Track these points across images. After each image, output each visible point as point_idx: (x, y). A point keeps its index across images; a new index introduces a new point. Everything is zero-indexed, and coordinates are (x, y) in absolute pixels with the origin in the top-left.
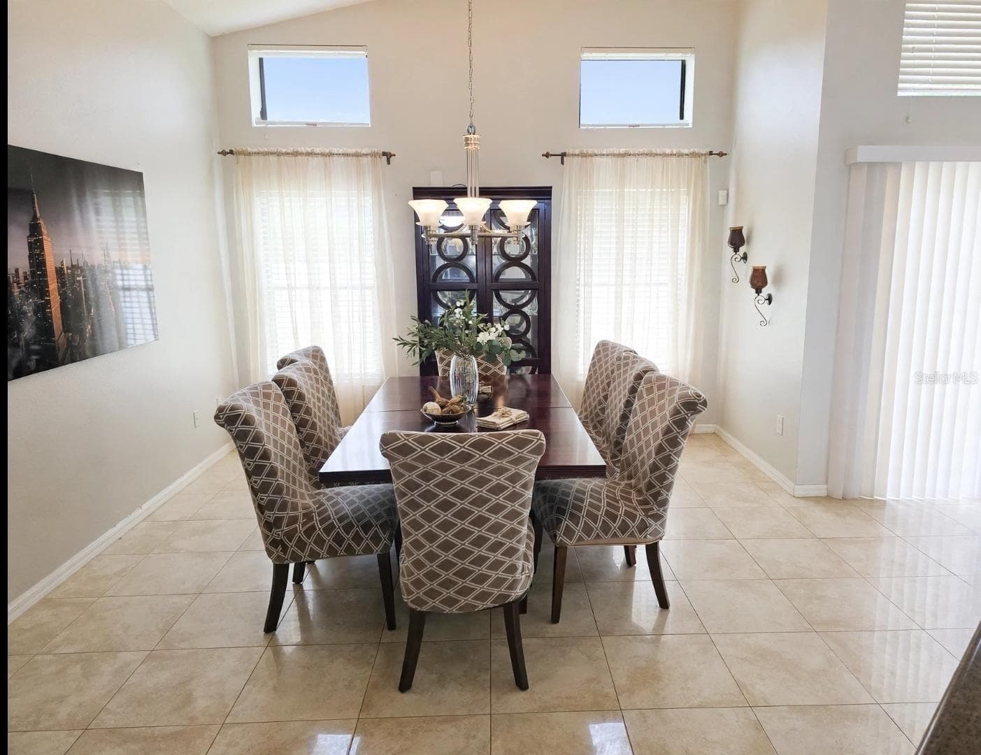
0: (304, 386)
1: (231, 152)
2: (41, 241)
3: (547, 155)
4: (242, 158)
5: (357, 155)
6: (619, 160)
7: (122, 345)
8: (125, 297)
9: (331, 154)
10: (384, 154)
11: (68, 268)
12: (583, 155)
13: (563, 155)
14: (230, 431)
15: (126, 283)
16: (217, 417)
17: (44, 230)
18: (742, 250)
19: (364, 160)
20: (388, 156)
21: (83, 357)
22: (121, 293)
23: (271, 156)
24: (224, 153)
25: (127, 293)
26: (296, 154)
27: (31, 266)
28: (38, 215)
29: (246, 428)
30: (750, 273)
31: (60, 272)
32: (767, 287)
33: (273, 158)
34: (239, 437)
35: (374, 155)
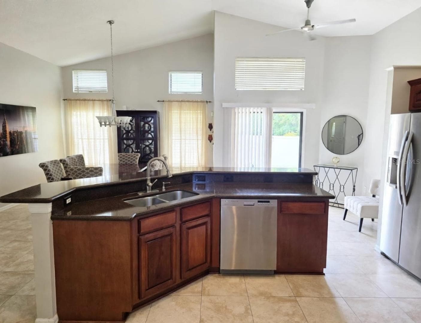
0: (69, 162)
1: (66, 100)
2: (6, 125)
3: (158, 101)
4: (69, 101)
5: (102, 101)
6: (180, 103)
7: (33, 151)
8: (34, 141)
9: (95, 100)
10: (110, 100)
11: (12, 132)
12: (169, 101)
13: (163, 101)
14: (43, 169)
15: (35, 137)
16: (39, 165)
17: (6, 123)
18: (212, 130)
19: (105, 102)
21: (22, 153)
22: (34, 140)
24: (64, 100)
25: (35, 140)
26: (85, 100)
27: (3, 131)
28: (5, 119)
29: (46, 168)
31: (10, 133)
32: (212, 140)
34: (45, 170)
35: (107, 100)
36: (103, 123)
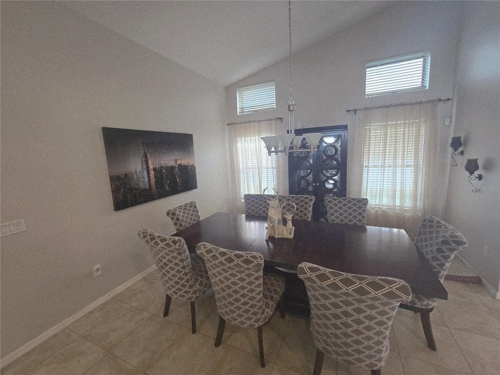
1: (230, 124)
2: (147, 160)
3: (348, 111)
4: (234, 125)
5: (270, 120)
9: (261, 121)
10: (279, 118)
11: (158, 168)
12: (366, 109)
13: (355, 110)
17: (149, 157)
18: (460, 149)
19: (273, 122)
20: (281, 119)
23: (242, 124)
24: (228, 125)
26: (250, 122)
28: (146, 152)
30: (466, 162)
31: (155, 169)
32: (479, 169)
33: (243, 125)
35: (276, 119)
36: (273, 149)
